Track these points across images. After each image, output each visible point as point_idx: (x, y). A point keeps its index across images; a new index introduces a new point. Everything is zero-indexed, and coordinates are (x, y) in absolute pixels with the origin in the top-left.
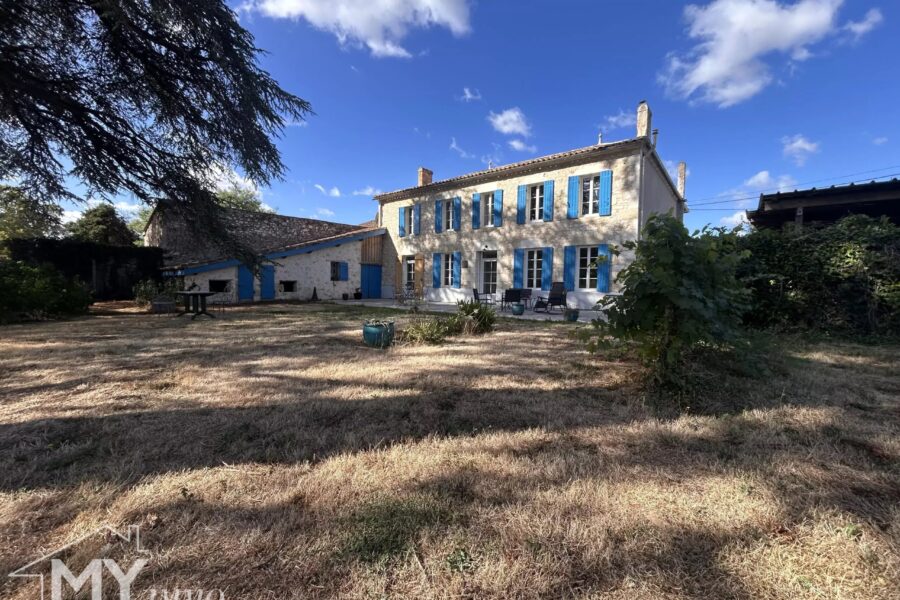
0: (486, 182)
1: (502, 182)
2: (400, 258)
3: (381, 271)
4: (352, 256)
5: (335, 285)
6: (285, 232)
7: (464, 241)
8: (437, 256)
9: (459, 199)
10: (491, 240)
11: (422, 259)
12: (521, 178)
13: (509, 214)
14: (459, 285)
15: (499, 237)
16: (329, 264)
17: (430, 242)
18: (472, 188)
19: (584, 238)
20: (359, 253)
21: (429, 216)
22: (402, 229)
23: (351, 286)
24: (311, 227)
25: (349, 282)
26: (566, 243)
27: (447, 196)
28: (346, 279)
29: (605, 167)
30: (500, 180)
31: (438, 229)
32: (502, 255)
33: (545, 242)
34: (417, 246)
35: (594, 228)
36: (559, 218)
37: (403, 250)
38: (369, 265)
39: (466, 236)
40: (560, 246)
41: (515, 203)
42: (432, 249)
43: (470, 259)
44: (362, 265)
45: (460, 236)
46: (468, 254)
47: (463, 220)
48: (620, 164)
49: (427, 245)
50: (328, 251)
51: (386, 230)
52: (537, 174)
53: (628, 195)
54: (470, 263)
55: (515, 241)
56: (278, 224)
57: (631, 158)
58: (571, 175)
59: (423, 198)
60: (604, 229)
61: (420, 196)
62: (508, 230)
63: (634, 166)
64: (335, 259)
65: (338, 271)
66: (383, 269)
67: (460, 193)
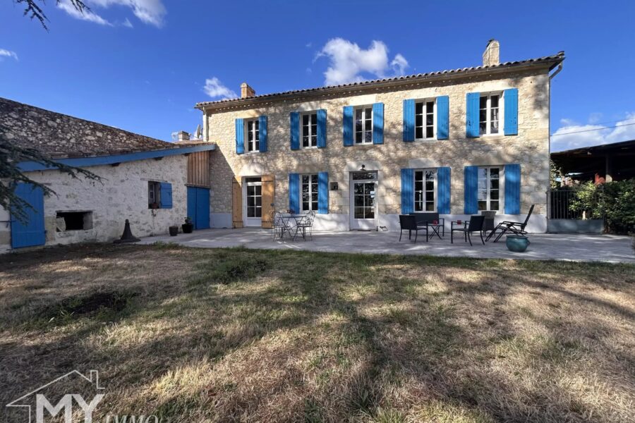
0: (361, 94)
1: (382, 95)
2: (239, 181)
3: (209, 195)
4: (175, 174)
5: (154, 215)
6: (54, 136)
7: (333, 161)
8: (293, 178)
9: (325, 111)
10: (370, 159)
11: (273, 182)
12: (406, 92)
13: (394, 131)
14: (327, 210)
15: (380, 156)
16: (146, 184)
17: (285, 162)
18: (342, 100)
19: (488, 158)
20: (185, 171)
21: (282, 131)
22: (240, 145)
23: (175, 215)
24: (99, 134)
25: (173, 209)
26: (467, 164)
27: (307, 107)
28: (170, 206)
29: (510, 85)
30: (379, 92)
31: (295, 146)
32: (385, 177)
33: (440, 161)
34: (264, 166)
35: (500, 148)
36: (457, 137)
37: (242, 169)
38: (196, 187)
39: (336, 155)
40: (459, 166)
41: (401, 119)
42: (287, 170)
43: (342, 181)
44: (189, 187)
45: (327, 155)
46: (338, 175)
47: (329, 137)
48: (528, 84)
49: (280, 164)
50: (144, 165)
51: (216, 146)
52: (428, 89)
53: (537, 114)
54: (342, 186)
55: (401, 161)
56: (40, 122)
57: (541, 77)
58: (470, 92)
59: (272, 110)
60: (511, 150)
61: (268, 106)
62: (393, 149)
63: (544, 85)
64: (155, 179)
65: (158, 195)
66: (212, 193)
67: (324, 105)
